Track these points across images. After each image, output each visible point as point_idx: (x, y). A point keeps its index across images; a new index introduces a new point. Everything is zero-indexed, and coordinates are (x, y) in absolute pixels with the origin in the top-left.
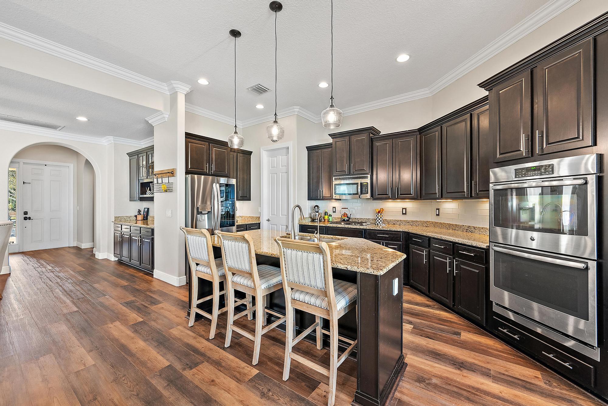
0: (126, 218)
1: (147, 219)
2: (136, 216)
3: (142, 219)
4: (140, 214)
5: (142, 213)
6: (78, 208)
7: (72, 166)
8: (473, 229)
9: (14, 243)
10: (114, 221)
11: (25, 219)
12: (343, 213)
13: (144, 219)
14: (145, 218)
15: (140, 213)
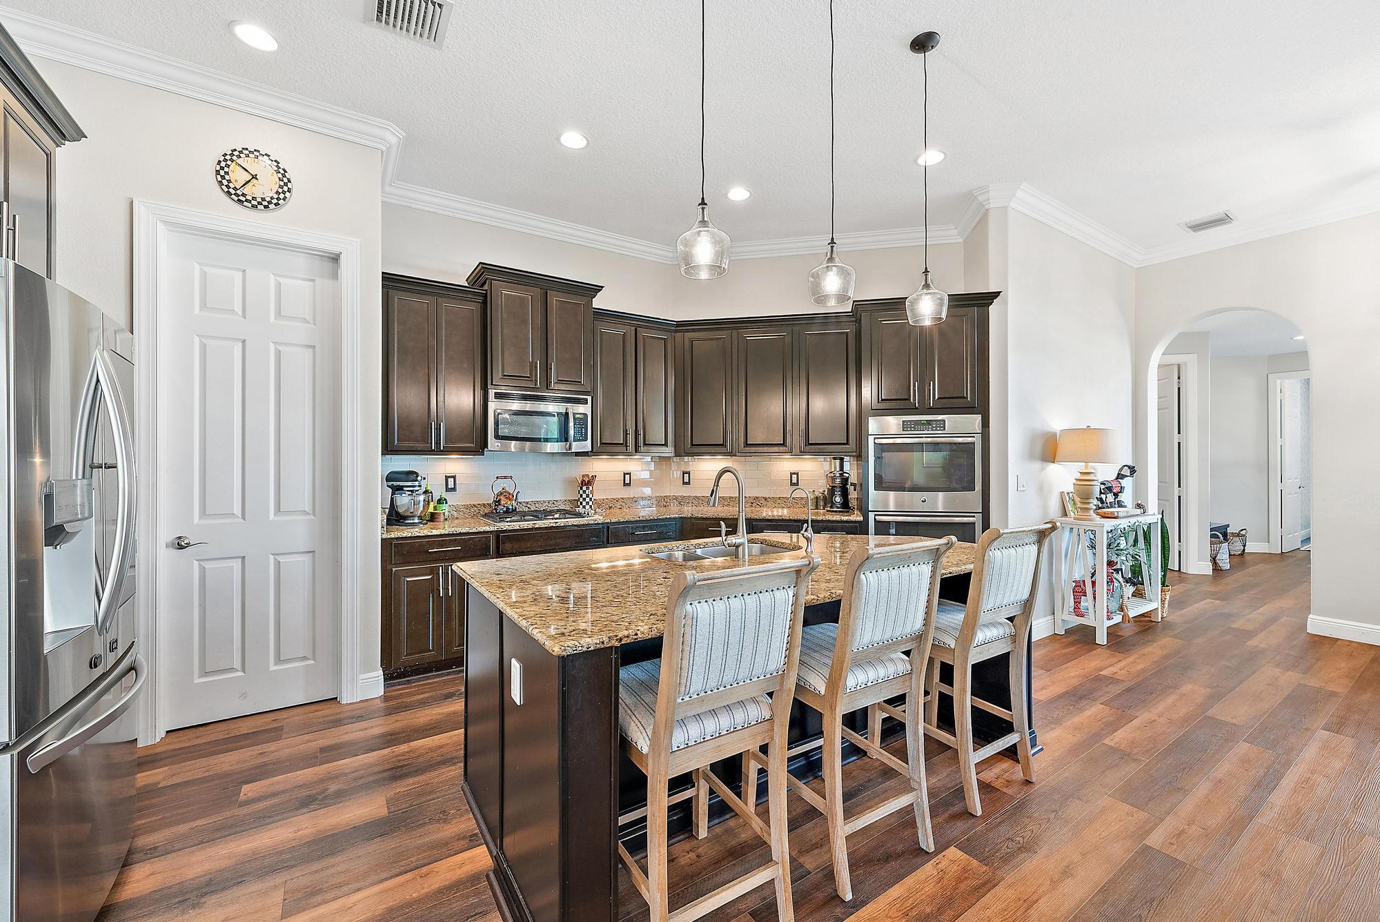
8: (763, 501)
12: (497, 490)
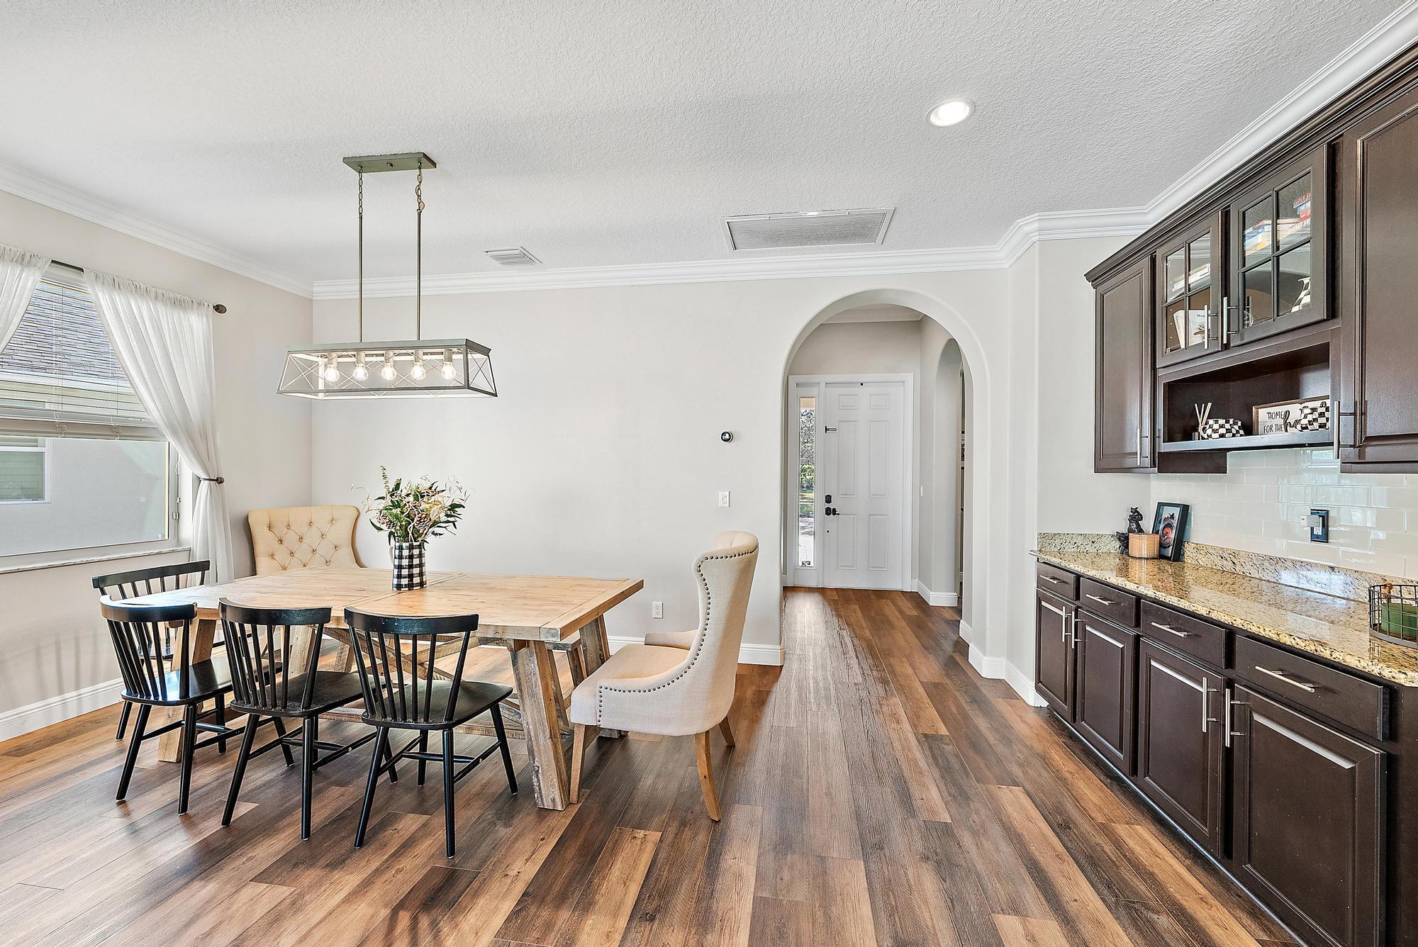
0: (1079, 540)
1: (1178, 556)
2: (1124, 540)
3: (1155, 551)
4: (1141, 531)
5: (1147, 524)
6: (922, 489)
7: (909, 378)
9: (812, 565)
10: (1036, 549)
11: (829, 512)
13: (1161, 557)
14: (1169, 552)
15: (1138, 526)
